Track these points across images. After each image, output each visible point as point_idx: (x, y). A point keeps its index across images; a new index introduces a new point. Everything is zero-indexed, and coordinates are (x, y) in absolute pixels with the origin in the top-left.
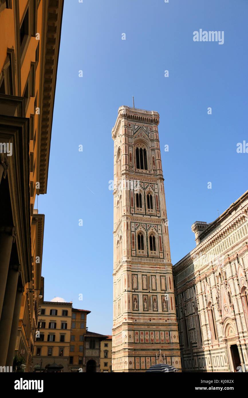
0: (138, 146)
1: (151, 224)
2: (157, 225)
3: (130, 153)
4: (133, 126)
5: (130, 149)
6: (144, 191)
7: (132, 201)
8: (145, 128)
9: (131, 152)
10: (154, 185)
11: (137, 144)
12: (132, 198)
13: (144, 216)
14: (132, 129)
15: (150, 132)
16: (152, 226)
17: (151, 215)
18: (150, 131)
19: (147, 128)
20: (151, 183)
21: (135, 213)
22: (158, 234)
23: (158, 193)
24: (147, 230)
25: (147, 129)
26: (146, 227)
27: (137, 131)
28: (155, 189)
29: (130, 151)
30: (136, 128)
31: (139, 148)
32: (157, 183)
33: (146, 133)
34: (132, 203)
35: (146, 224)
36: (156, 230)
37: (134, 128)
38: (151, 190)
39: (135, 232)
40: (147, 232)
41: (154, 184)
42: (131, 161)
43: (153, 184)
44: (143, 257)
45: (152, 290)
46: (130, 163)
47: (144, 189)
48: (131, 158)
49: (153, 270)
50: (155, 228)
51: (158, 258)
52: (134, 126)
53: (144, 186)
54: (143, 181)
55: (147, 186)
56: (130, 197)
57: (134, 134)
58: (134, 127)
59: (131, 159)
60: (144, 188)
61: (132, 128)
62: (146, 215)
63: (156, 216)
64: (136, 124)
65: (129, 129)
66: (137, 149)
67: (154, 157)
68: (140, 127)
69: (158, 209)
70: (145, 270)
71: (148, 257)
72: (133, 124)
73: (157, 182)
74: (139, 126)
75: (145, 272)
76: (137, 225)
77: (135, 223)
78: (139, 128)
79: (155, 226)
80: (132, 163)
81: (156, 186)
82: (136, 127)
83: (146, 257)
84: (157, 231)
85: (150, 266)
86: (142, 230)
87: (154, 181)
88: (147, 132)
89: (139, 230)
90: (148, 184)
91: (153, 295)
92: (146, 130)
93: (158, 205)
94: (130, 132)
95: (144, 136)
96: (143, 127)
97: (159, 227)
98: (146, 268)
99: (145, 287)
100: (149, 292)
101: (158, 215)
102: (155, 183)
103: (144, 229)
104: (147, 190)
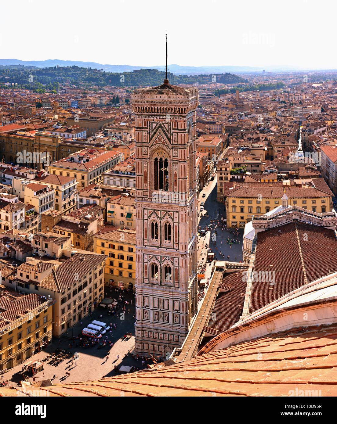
0: (157, 156)
1: (166, 257)
2: (174, 258)
3: (144, 171)
4: (149, 124)
5: (145, 165)
6: (161, 221)
7: (146, 232)
8: (166, 125)
9: (145, 169)
10: (174, 214)
11: (156, 152)
12: (146, 229)
13: (159, 248)
14: (149, 132)
15: (174, 131)
16: (167, 259)
17: (167, 248)
18: (173, 129)
19: (169, 124)
20: (169, 211)
21: (149, 245)
22: (174, 266)
23: (178, 223)
24: (161, 263)
25: (169, 126)
26: (161, 259)
27: (155, 133)
28: (175, 218)
29: (145, 167)
30: (154, 127)
31: (159, 159)
32: (177, 211)
33: (168, 134)
34: (146, 235)
35: (161, 257)
36: (172, 262)
37: (151, 129)
38: (169, 220)
39: (148, 263)
40: (161, 265)
41: (174, 212)
42: (146, 182)
43: (172, 212)
44: (155, 285)
45: (164, 309)
46: (145, 185)
47: (161, 219)
48: (146, 177)
49: (165, 295)
50: (170, 261)
51: (172, 287)
52: (151, 124)
53: (161, 215)
54: (160, 209)
55: (164, 215)
56: (143, 228)
57: (151, 139)
58: (151, 126)
59: (146, 180)
60: (161, 217)
61: (148, 128)
62: (161, 247)
63: (174, 249)
64: (153, 120)
65: (144, 131)
66: (156, 159)
67: (177, 173)
68: (160, 124)
69: (176, 241)
70: (157, 294)
71: (161, 285)
72: (149, 121)
73: (177, 209)
74: (157, 123)
75: (157, 296)
76: (150, 256)
77: (148, 255)
78: (158, 126)
79: (172, 259)
80: (147, 185)
81: (176, 214)
82: (154, 125)
83: (159, 285)
84: (173, 264)
85: (163, 292)
86: (156, 262)
87: (174, 208)
88: (169, 131)
89: (152, 261)
90: (166, 213)
91: (164, 313)
92: (167, 129)
93: (176, 237)
94: (145, 136)
95: (163, 142)
96: (163, 124)
97: (176, 260)
98: (158, 293)
99: (156, 306)
100: (161, 310)
101: (175, 248)
102: (175, 210)
103: (158, 261)
104: (165, 220)
